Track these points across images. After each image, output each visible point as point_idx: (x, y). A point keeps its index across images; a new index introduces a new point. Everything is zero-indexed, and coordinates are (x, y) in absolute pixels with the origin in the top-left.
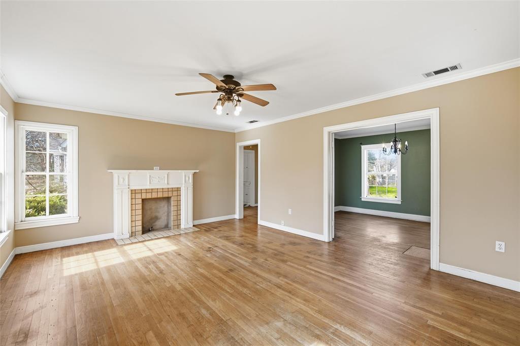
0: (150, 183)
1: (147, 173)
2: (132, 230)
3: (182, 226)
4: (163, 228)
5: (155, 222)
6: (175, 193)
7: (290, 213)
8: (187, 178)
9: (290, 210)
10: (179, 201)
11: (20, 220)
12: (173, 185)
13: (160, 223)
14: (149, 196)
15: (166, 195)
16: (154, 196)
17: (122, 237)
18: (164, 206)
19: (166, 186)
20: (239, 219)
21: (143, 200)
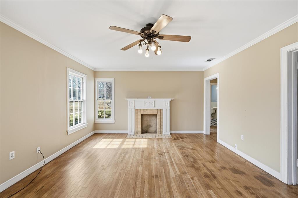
0: (145, 106)
1: (144, 100)
2: (136, 131)
3: (163, 133)
4: (153, 132)
5: (149, 128)
6: (159, 113)
7: (242, 139)
8: (166, 104)
9: (242, 136)
10: (161, 117)
11: (96, 119)
12: (157, 107)
13: (152, 129)
14: (145, 113)
15: (154, 113)
16: (148, 113)
17: (131, 133)
18: (154, 119)
19: (153, 108)
20: (206, 135)
21: (142, 115)
